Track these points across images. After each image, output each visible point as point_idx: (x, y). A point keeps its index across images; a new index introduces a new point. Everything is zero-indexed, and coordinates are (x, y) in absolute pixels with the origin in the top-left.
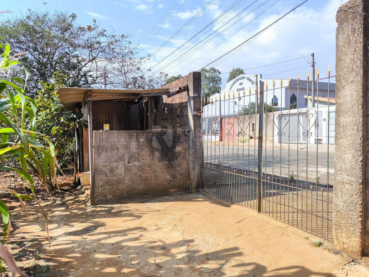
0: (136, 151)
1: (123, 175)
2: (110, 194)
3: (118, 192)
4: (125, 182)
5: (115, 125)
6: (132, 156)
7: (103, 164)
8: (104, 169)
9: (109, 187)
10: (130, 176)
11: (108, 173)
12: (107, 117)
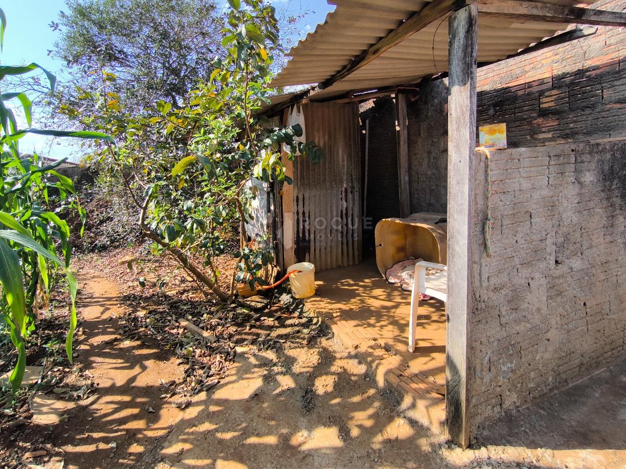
0: (575, 219)
1: (545, 310)
2: (513, 387)
3: (532, 374)
4: (549, 335)
5: (341, 153)
6: (566, 237)
7: (493, 281)
8: (494, 297)
9: (509, 365)
10: (560, 310)
11: (504, 313)
12: (326, 138)
